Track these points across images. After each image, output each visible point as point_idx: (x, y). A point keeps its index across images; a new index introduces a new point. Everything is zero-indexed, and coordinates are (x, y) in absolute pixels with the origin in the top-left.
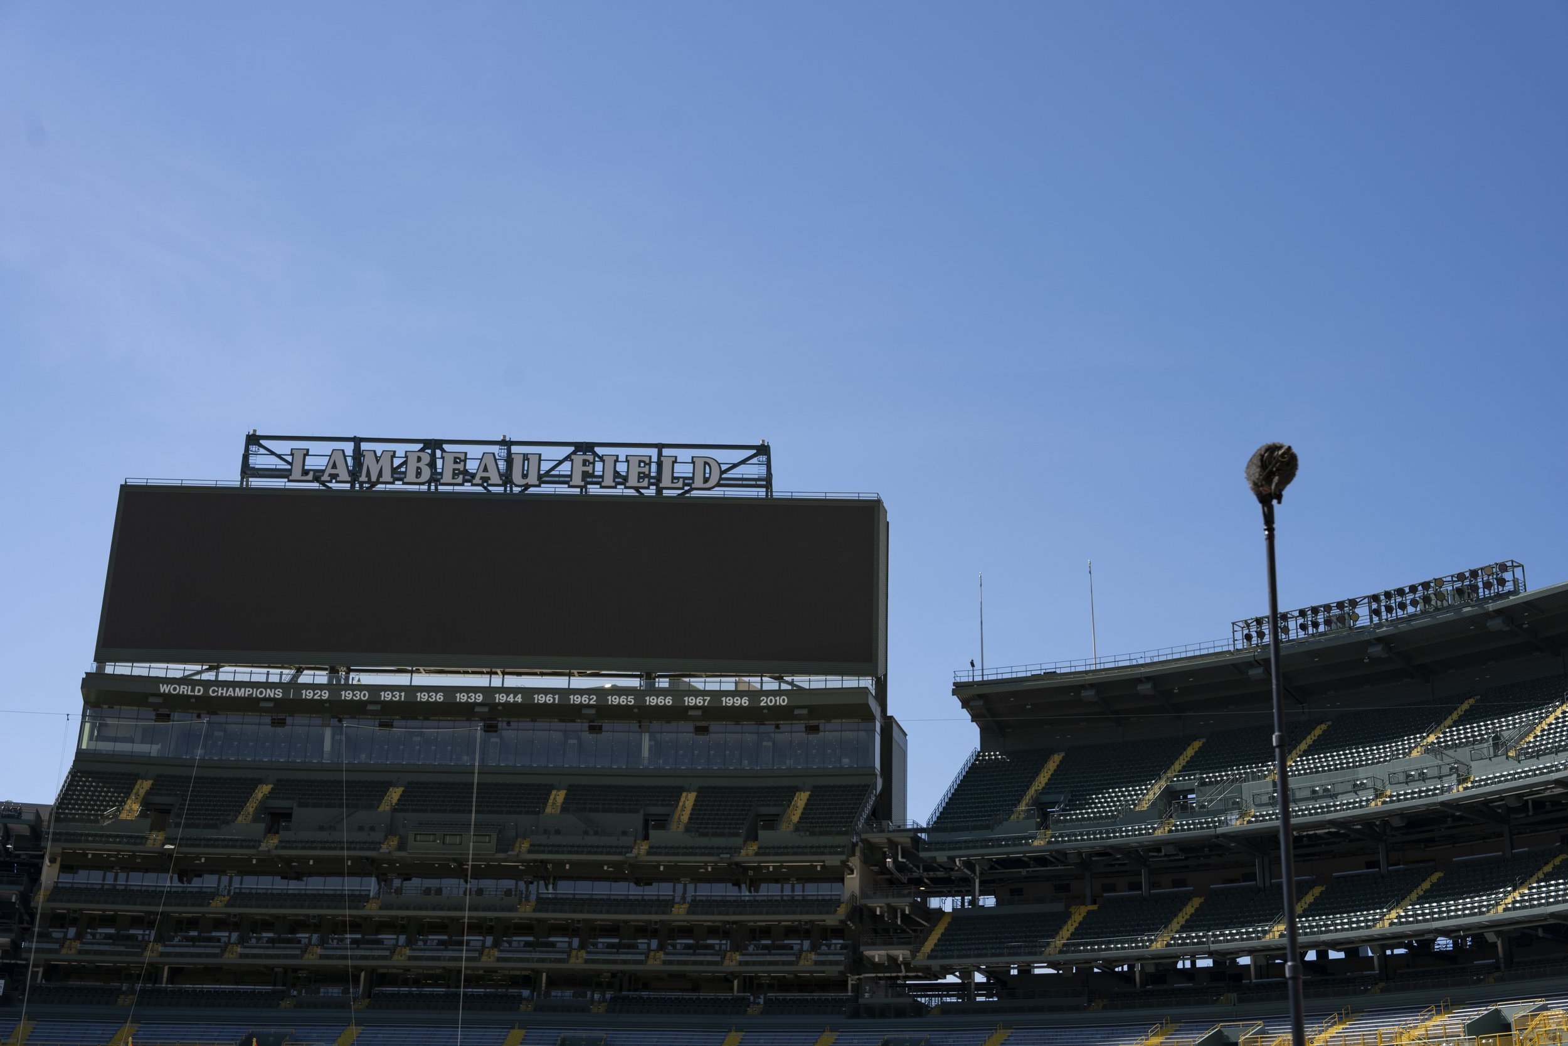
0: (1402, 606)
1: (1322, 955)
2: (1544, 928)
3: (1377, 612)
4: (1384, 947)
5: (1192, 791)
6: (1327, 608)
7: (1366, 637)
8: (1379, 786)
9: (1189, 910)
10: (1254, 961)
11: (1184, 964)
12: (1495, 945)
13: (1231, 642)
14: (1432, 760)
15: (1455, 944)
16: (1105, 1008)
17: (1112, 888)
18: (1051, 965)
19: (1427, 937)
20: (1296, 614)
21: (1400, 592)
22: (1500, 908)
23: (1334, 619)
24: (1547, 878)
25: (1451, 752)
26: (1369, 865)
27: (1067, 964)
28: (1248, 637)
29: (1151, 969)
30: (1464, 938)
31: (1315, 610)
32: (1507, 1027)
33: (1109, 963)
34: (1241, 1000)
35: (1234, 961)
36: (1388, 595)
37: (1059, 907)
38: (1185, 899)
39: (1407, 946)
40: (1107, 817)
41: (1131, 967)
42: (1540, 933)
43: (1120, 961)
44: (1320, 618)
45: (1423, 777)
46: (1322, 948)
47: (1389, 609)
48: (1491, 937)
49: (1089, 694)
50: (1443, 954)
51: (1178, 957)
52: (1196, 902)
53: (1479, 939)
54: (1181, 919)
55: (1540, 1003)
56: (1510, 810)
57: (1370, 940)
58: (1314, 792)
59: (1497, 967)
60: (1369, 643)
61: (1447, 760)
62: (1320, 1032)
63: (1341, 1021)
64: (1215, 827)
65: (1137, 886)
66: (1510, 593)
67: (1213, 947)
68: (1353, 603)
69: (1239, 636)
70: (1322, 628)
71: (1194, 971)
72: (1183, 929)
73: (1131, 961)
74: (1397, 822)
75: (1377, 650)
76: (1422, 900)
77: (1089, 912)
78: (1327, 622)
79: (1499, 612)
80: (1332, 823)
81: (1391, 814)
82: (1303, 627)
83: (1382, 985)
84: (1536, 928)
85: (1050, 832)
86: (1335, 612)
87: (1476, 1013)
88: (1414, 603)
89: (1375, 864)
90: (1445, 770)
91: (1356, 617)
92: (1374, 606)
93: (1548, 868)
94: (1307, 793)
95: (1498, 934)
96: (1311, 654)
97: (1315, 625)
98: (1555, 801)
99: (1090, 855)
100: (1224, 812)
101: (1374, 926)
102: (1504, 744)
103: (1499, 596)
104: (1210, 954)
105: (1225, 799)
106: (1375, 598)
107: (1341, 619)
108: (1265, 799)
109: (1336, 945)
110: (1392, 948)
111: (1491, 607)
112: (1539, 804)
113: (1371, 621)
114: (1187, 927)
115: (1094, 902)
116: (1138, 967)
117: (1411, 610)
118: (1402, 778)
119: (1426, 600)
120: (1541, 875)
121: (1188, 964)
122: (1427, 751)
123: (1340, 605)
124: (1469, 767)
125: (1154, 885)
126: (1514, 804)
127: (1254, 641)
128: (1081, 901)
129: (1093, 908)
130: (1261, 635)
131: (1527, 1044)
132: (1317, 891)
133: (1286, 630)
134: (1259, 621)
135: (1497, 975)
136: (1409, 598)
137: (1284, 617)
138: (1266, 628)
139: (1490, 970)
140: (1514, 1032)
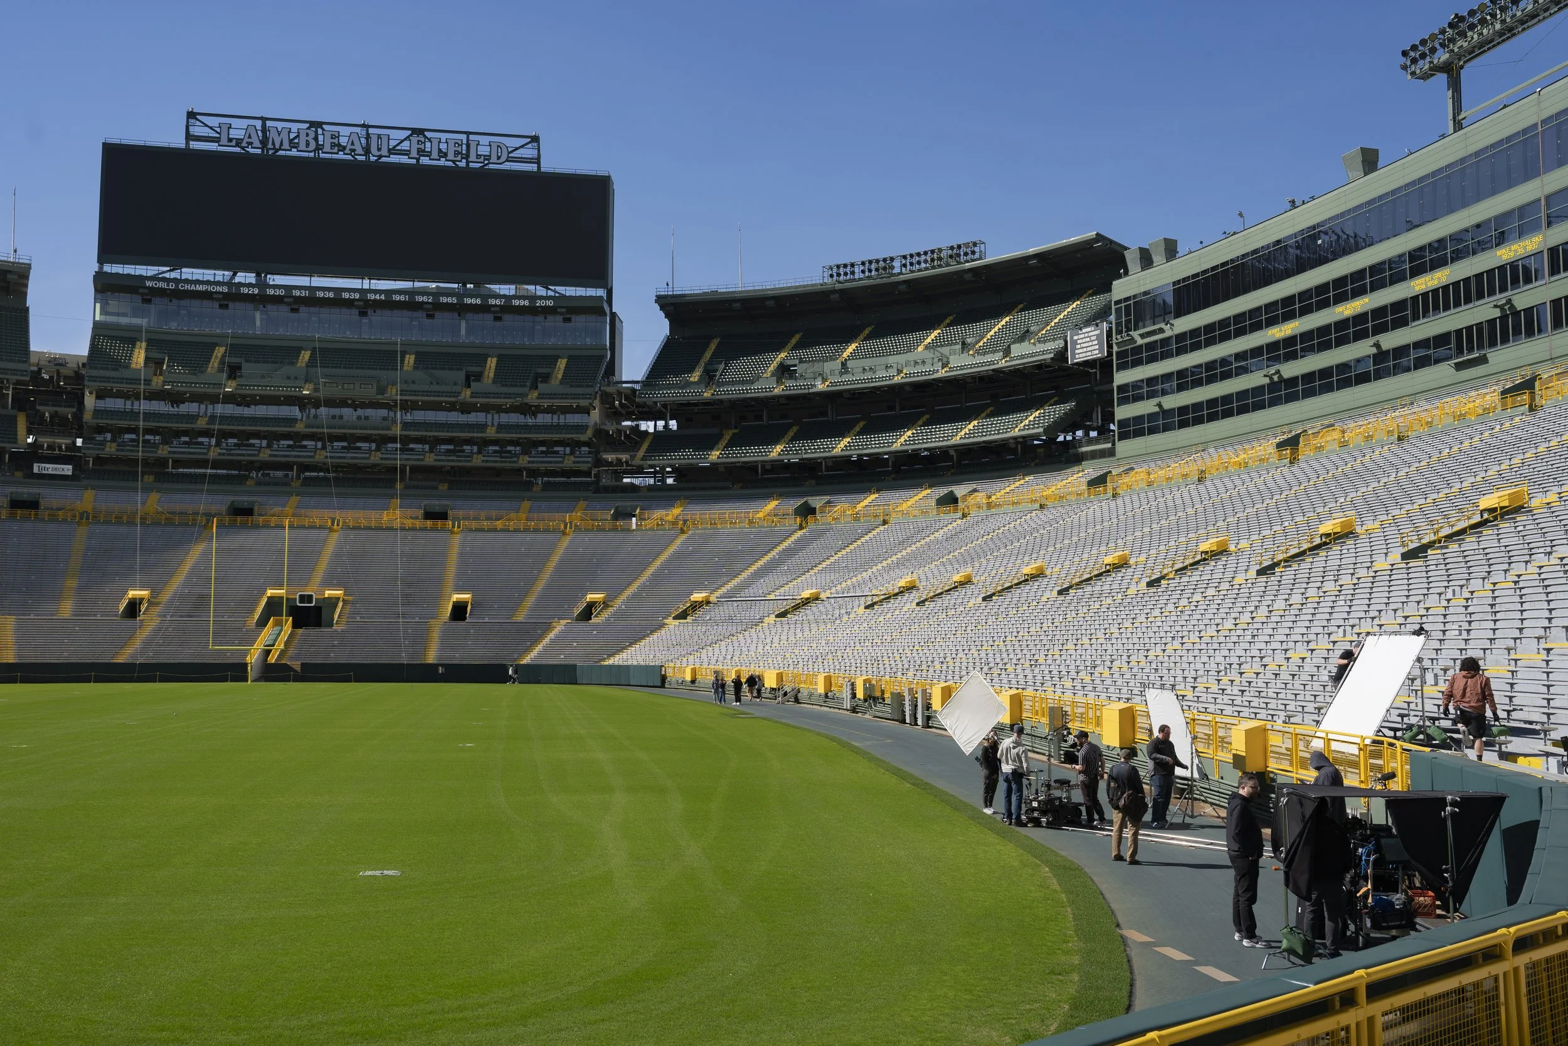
0: (919, 263)
3: (904, 265)
5: (795, 366)
6: (877, 261)
7: (898, 280)
8: (900, 368)
9: (792, 432)
12: (953, 456)
13: (821, 278)
14: (929, 353)
16: (741, 488)
17: (746, 420)
20: (859, 263)
21: (919, 254)
22: (960, 436)
23: (881, 268)
25: (939, 350)
26: (890, 410)
28: (831, 276)
31: (870, 262)
32: (955, 500)
33: (745, 463)
34: (818, 484)
36: (912, 256)
38: (791, 426)
39: (908, 457)
40: (746, 380)
43: (751, 463)
44: (873, 266)
45: (924, 364)
47: (911, 264)
48: (952, 452)
49: (736, 305)
50: (925, 461)
52: (795, 429)
54: (787, 438)
55: (973, 487)
57: (888, 453)
59: (952, 467)
60: (899, 283)
62: (859, 502)
64: (809, 388)
65: (761, 419)
66: (977, 259)
67: (804, 456)
68: (892, 259)
69: (826, 275)
70: (873, 273)
72: (787, 443)
74: (907, 388)
75: (903, 288)
77: (733, 434)
78: (877, 270)
79: (971, 270)
80: (873, 388)
81: (905, 384)
82: (863, 272)
83: (893, 476)
85: (713, 388)
86: (882, 264)
87: (943, 491)
89: (893, 409)
90: (936, 360)
91: (893, 268)
92: (904, 262)
93: (983, 415)
95: (956, 451)
96: (866, 288)
97: (870, 271)
100: (814, 379)
101: (891, 445)
102: (968, 346)
103: (971, 261)
105: (814, 372)
106: (905, 257)
107: (884, 269)
108: (837, 373)
111: (967, 266)
113: (901, 270)
114: (789, 443)
115: (736, 428)
116: (762, 467)
117: (923, 265)
118: (912, 363)
119: (932, 260)
120: (980, 418)
122: (926, 348)
123: (885, 260)
124: (948, 359)
125: (771, 418)
127: (835, 278)
128: (728, 428)
129: (736, 431)
130: (839, 275)
131: (966, 510)
132: (862, 424)
133: (853, 273)
134: (838, 267)
135: (953, 471)
136: (923, 258)
137: (852, 265)
138: (842, 271)
139: (948, 468)
140: (960, 504)
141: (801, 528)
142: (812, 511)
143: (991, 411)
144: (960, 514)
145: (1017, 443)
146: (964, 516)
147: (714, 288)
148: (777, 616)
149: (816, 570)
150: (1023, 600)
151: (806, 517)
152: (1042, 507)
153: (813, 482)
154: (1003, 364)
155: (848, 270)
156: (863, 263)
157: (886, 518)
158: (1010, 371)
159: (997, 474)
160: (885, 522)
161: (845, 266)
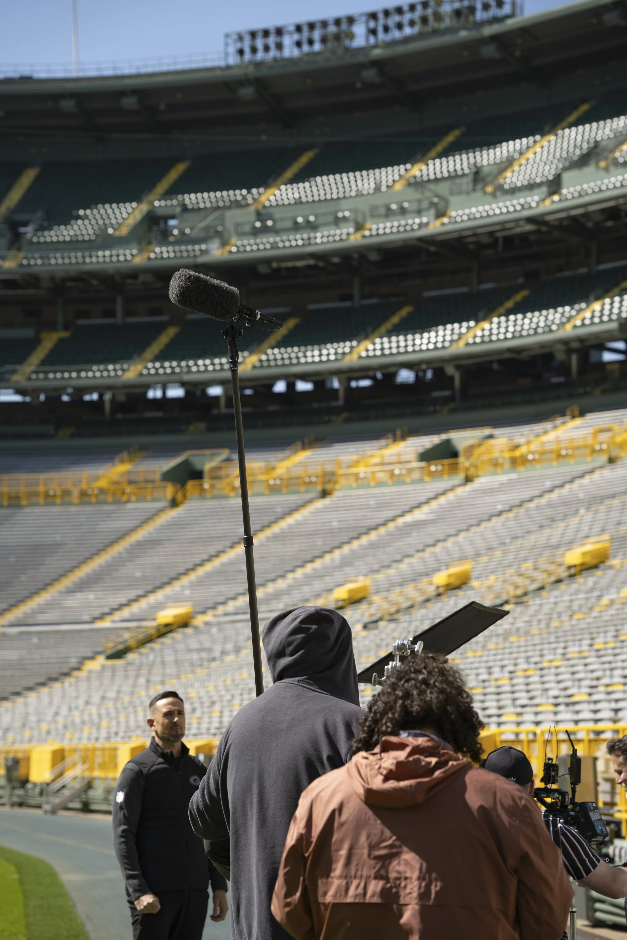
0: (400, 26)
1: (291, 386)
2: (501, 362)
3: (373, 32)
4: (350, 379)
5: (173, 217)
6: (324, 24)
7: (361, 59)
8: (360, 219)
9: (164, 339)
10: (226, 391)
11: (155, 394)
12: (452, 378)
13: (222, 56)
14: (414, 194)
15: (417, 376)
16: (72, 436)
17: (85, 315)
18: (18, 391)
19: (392, 370)
20: (292, 28)
21: (399, 10)
22: (462, 343)
23: (330, 37)
24: (507, 314)
25: (432, 186)
26: (343, 298)
27: (34, 392)
28: (241, 52)
29: (121, 398)
30: (425, 371)
31: (312, 26)
32: (455, 454)
33: (80, 391)
34: (210, 429)
35: (204, 392)
36: (387, 13)
37: (28, 333)
38: (160, 328)
39: (373, 378)
40: (84, 241)
41: (101, 396)
42: (495, 366)
43: (90, 390)
44: (317, 35)
45: (403, 211)
46: (291, 380)
47: (386, 29)
48: (450, 370)
49: (68, 105)
50: (405, 387)
51: (148, 387)
52: (171, 332)
53: (439, 372)
54: (155, 348)
55: (487, 431)
56: (480, 246)
57: (338, 373)
58: (296, 223)
59: (451, 399)
60: (362, 66)
61: (428, 194)
62: (283, 460)
63: (304, 448)
64: (195, 256)
65: (112, 314)
66: (508, 17)
67: (186, 378)
68: (351, 20)
69: (232, 49)
70: (317, 47)
71: (164, 402)
72: (157, 358)
73: (101, 390)
74: (373, 257)
75: (370, 75)
76: (389, 334)
77: (61, 341)
78: (324, 40)
79: (494, 38)
80: (312, 255)
81: (370, 248)
82: (299, 44)
83: (345, 415)
84: (491, 362)
85: (21, 254)
86: (332, 29)
87: (434, 440)
88: (412, 23)
89: (349, 297)
90: (425, 204)
91: (351, 36)
92: (372, 24)
93: (509, 304)
94: (289, 224)
95: (458, 367)
96: (305, 75)
97: (311, 42)
98: (523, 238)
99: (64, 280)
100: (204, 240)
101: (343, 358)
102: (483, 180)
103: (496, 20)
104: (183, 384)
105: (207, 228)
106: (373, 16)
107: (337, 37)
108: (247, 228)
109: (304, 377)
110: (357, 379)
111: (488, 31)
112: (509, 240)
113: (367, 40)
114: (162, 357)
115: (66, 328)
116: (108, 397)
117: (408, 31)
118: (383, 211)
119: (424, 20)
120: (502, 310)
121: (159, 394)
122: (409, 184)
123: (338, 22)
124: (447, 202)
125: (128, 313)
126: (486, 240)
127: (248, 56)
128: (52, 327)
129: (65, 334)
130: (254, 50)
131: (472, 471)
132: (291, 323)
133: (279, 46)
134: (253, 35)
135: (452, 405)
136: (407, 17)
137: (279, 32)
138: (259, 43)
139: (445, 401)
140: (462, 459)
141: (174, 503)
142: (198, 475)
143: (525, 299)
144: (460, 477)
145: (569, 351)
146: (468, 480)
147: (24, 70)
148: (110, 657)
149: (193, 577)
150: (561, 607)
151: (183, 484)
152: (611, 461)
153: (202, 426)
154: (548, 205)
155: (272, 40)
156: (299, 29)
157: (328, 487)
158: (561, 220)
159: (530, 409)
160: (325, 494)
161: (266, 33)
